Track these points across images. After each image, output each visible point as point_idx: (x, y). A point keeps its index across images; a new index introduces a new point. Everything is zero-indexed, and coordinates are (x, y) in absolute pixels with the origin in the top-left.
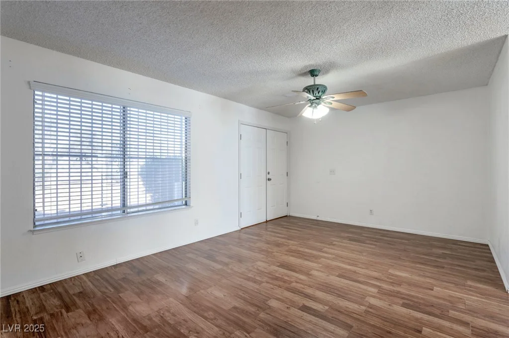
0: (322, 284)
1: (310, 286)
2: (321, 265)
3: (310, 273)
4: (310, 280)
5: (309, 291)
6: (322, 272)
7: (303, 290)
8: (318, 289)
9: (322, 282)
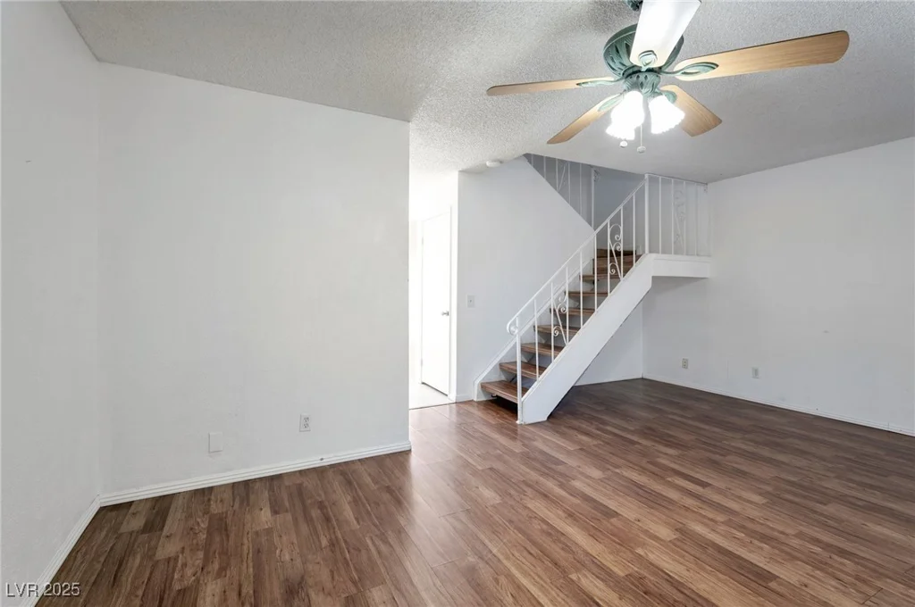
0: (662, 508)
1: (687, 509)
2: (640, 551)
3: (678, 535)
4: (684, 521)
5: (689, 502)
6: (646, 532)
7: (701, 505)
8: (671, 501)
9: (657, 509)
